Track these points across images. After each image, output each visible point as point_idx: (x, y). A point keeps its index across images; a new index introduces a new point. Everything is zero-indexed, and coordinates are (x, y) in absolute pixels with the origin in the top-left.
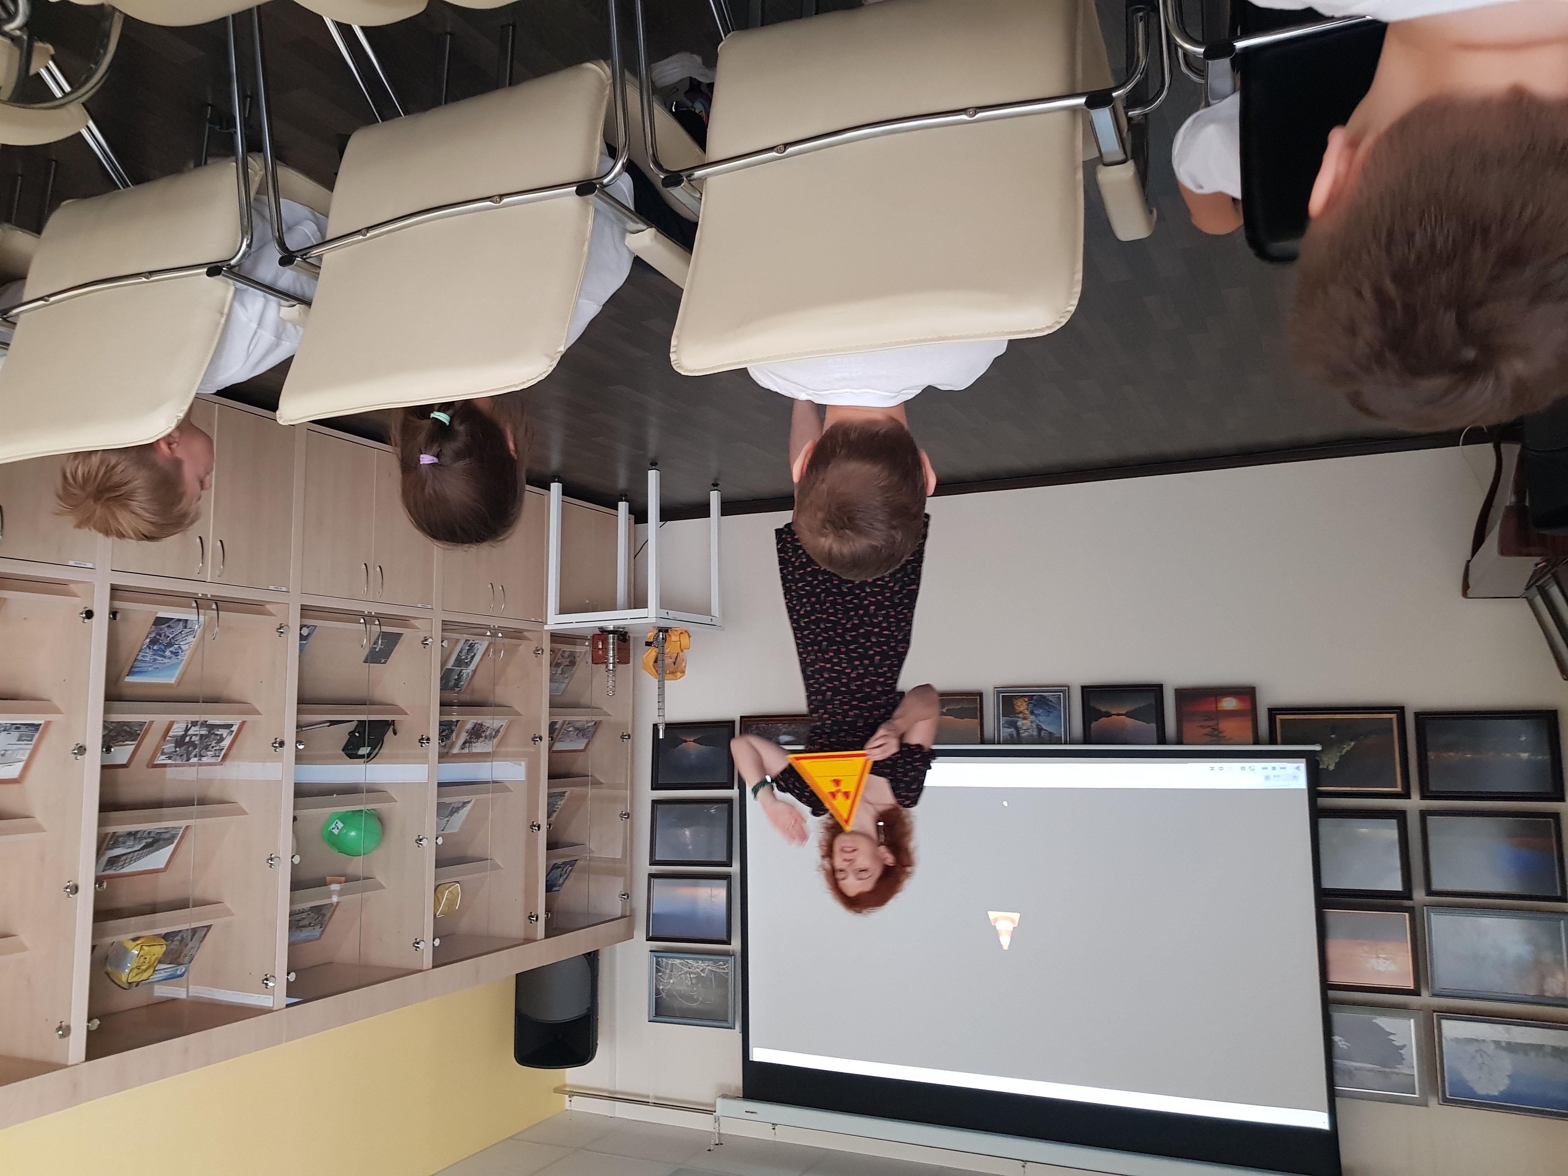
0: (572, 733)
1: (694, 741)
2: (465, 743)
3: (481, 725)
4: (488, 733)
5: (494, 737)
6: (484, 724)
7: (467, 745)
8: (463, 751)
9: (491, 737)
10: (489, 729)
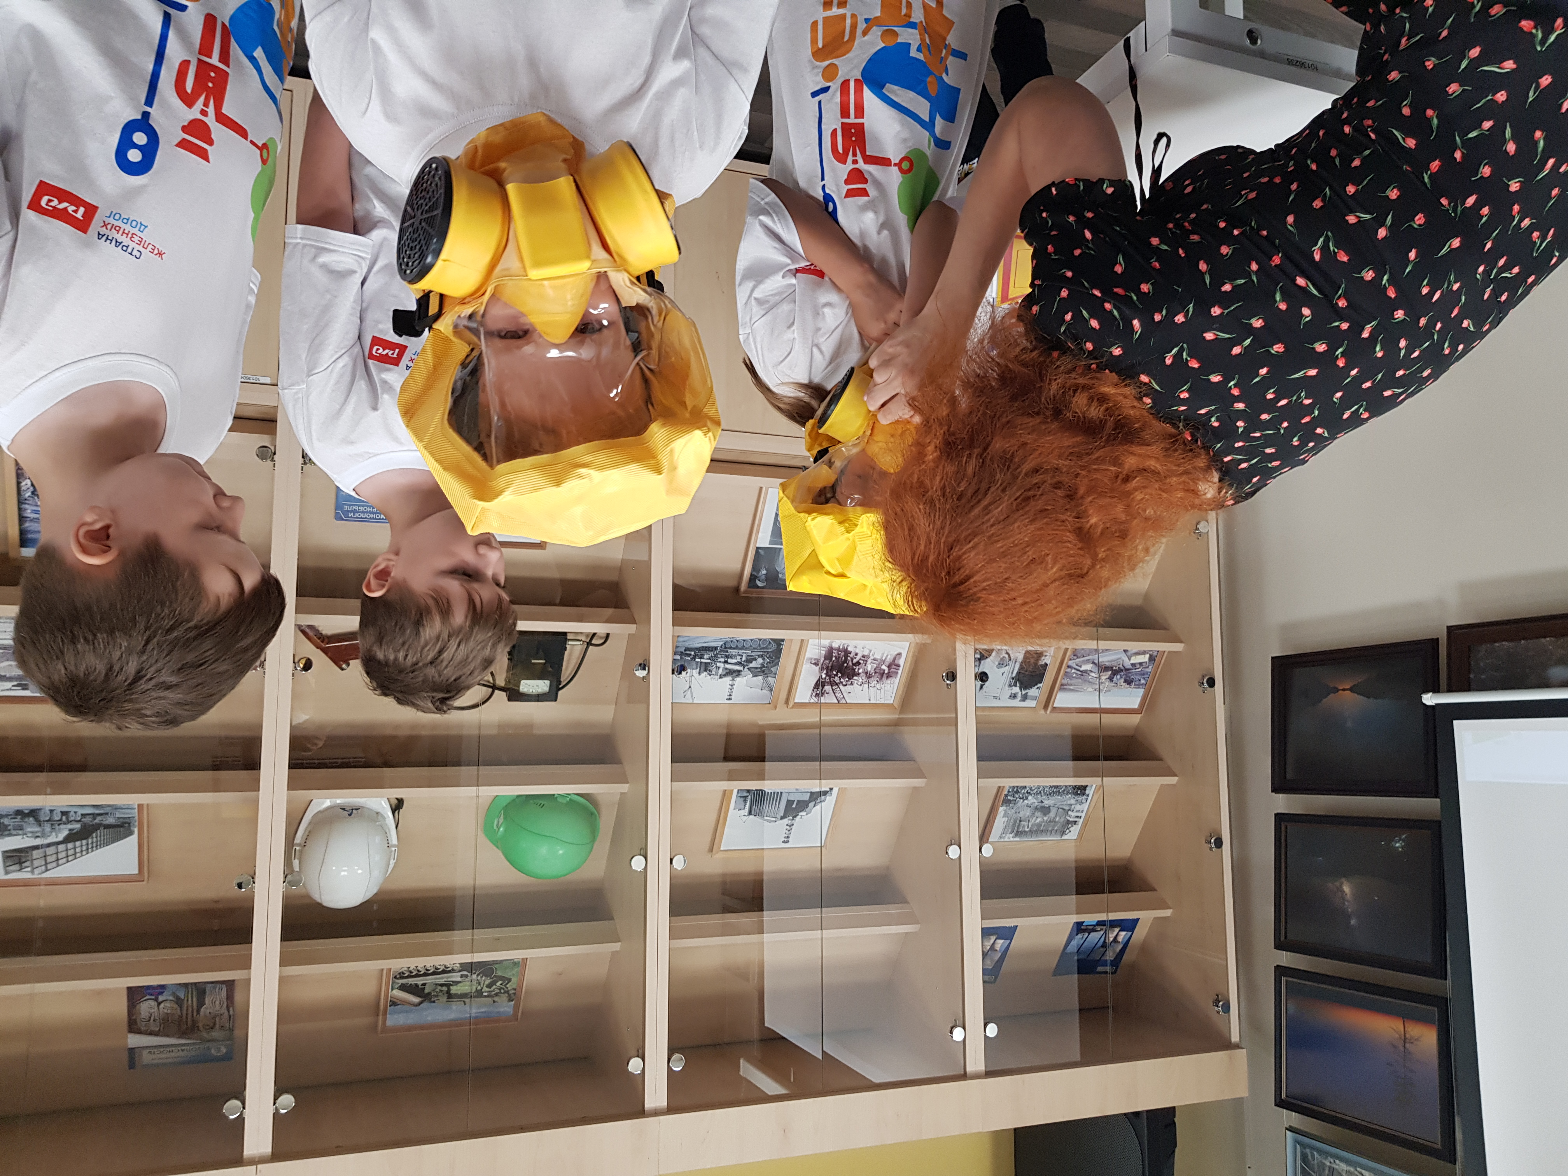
0: (1093, 674)
1: (1351, 689)
2: (819, 686)
3: (847, 653)
4: (870, 667)
5: (889, 676)
6: (849, 649)
7: (828, 688)
8: (822, 700)
9: (882, 675)
10: (869, 661)
